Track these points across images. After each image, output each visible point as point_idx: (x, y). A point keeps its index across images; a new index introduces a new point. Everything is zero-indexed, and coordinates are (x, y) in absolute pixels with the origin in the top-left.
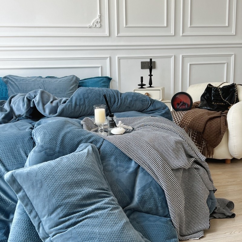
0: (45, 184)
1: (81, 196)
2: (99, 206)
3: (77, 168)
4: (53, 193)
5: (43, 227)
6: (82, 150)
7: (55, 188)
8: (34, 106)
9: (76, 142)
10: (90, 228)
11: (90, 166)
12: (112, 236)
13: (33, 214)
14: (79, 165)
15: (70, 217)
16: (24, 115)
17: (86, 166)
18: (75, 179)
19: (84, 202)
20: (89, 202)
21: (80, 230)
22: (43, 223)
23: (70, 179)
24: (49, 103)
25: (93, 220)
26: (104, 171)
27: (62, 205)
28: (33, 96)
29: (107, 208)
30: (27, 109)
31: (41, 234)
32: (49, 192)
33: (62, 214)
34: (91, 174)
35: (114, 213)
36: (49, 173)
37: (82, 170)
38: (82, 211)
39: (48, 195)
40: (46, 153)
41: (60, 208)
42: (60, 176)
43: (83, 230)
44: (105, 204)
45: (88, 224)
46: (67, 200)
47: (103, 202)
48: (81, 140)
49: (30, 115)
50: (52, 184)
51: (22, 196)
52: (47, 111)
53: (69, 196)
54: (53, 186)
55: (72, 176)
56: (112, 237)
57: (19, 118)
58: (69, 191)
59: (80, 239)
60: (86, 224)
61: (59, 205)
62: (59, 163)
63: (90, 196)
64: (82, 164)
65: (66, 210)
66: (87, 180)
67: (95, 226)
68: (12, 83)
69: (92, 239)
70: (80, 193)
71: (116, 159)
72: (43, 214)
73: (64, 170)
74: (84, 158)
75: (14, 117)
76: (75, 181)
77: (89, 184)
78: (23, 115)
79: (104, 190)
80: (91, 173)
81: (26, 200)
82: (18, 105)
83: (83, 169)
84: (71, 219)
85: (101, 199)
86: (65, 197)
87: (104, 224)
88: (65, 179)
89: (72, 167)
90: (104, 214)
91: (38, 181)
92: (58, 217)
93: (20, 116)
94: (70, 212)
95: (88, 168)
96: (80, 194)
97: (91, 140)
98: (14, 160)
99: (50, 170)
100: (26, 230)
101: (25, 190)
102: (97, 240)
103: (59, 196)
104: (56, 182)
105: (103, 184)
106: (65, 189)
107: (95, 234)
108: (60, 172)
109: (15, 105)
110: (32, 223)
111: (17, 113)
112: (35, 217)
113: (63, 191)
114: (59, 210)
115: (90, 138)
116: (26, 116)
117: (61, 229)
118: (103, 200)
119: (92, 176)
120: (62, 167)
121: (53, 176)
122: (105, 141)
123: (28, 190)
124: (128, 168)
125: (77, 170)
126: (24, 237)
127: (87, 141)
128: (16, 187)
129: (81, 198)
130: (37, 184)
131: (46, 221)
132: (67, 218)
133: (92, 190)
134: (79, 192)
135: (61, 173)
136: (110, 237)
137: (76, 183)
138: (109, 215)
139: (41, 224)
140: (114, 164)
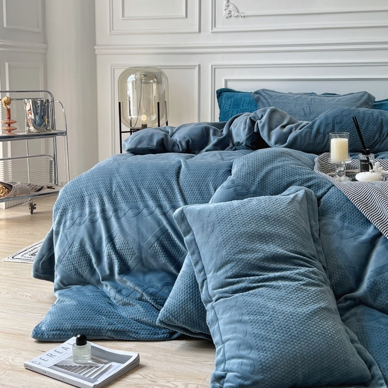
0: (218, 229)
1: (262, 254)
2: (287, 274)
3: (266, 215)
4: (225, 242)
5: (207, 286)
6: (288, 195)
7: (229, 236)
8: (258, 133)
9: (284, 183)
10: (264, 300)
11: (290, 217)
12: (292, 318)
13: (199, 266)
14: (271, 212)
15: (241, 279)
16: (244, 144)
17: (283, 216)
18: (261, 229)
19: (266, 264)
20: (273, 265)
21: (249, 299)
22: (208, 280)
23: (252, 228)
24: (278, 128)
25: (271, 291)
26: (321, 232)
27: (233, 261)
28: (260, 116)
29: (298, 280)
30: (247, 134)
31: (203, 296)
32: (220, 240)
33: (231, 273)
34: (287, 229)
35: (308, 290)
36: (225, 215)
37: (274, 220)
38: (261, 275)
39: (219, 243)
40: (235, 190)
41: (230, 265)
42: (240, 222)
43: (253, 300)
44: (298, 274)
45: (262, 295)
46: (241, 255)
47: (297, 271)
48: (294, 181)
49: (251, 144)
50: (226, 230)
51: (189, 240)
52: (273, 139)
53: (245, 251)
54: (227, 233)
55: (257, 225)
56: (292, 320)
57: (237, 146)
58: (247, 243)
59: (246, 310)
60: (259, 293)
61: (229, 260)
62: (244, 205)
63: (276, 258)
64: (277, 212)
65: (237, 268)
66: (277, 235)
67: (271, 299)
68: (264, 101)
69: (261, 315)
70: (263, 250)
71: (343, 218)
72: (209, 268)
73: (247, 215)
74: (284, 204)
75: (231, 145)
76: (260, 233)
77: (280, 241)
78: (242, 143)
79: (304, 255)
80: (288, 227)
81: (194, 246)
82: (239, 129)
83: (277, 219)
84: (241, 282)
85: (295, 267)
86: (239, 251)
87: (286, 300)
88: (245, 227)
89: (259, 213)
90: (290, 287)
91: (210, 223)
92: (225, 275)
93: (238, 144)
94: (241, 272)
95: (285, 219)
96: (261, 252)
97: (309, 184)
98: (199, 196)
99: (228, 212)
100: (190, 287)
101: (195, 233)
102: (268, 317)
103: (231, 247)
104: (232, 228)
105: (304, 247)
106: (242, 240)
107: (267, 310)
108: (241, 216)
109: (235, 128)
110: (195, 279)
111: (236, 139)
112: (200, 271)
113: (239, 242)
114: (228, 267)
115: (309, 180)
116: (246, 145)
117: (226, 292)
118: (298, 269)
119: (288, 231)
120: (246, 211)
121: (230, 219)
122: (333, 188)
123: (197, 233)
124: (361, 234)
125: (266, 218)
126: (186, 295)
127: (304, 183)
128: (185, 227)
129: (261, 257)
130: (207, 227)
131: (211, 278)
132: (237, 279)
133: (283, 250)
134: (260, 249)
135: (242, 218)
136: (288, 319)
137: (260, 235)
138: (297, 289)
139: (205, 282)
140: (338, 224)
